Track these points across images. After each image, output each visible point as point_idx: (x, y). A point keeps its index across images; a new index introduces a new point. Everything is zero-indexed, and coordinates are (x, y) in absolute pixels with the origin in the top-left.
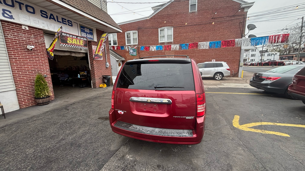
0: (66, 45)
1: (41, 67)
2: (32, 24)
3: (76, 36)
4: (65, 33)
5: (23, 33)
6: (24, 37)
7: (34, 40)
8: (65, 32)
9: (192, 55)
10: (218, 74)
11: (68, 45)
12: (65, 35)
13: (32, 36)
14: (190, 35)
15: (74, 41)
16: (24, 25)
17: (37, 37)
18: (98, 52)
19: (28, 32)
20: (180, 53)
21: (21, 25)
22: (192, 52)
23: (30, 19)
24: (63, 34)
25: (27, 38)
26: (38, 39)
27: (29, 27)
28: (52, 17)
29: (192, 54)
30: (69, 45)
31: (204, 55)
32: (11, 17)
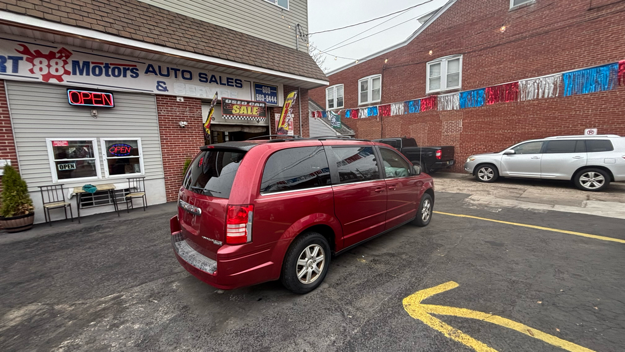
0: (230, 116)
1: (194, 150)
2: (187, 94)
3: (246, 101)
4: (229, 99)
5: (177, 107)
6: (178, 112)
7: (189, 115)
8: (230, 97)
9: (515, 117)
10: (589, 173)
11: (233, 116)
12: (230, 102)
13: (188, 109)
14: (511, 68)
15: (243, 110)
16: (179, 96)
17: (192, 110)
18: (283, 124)
19: (183, 105)
20: (479, 115)
21: (176, 97)
22: (514, 110)
23: (185, 88)
24: (227, 101)
25: (182, 112)
26: (194, 112)
27: (184, 97)
28: (213, 80)
29: (514, 115)
30: (235, 116)
31: (555, 118)
32: (165, 89)
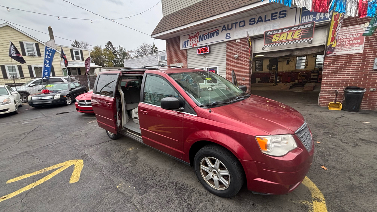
0: (270, 45)
2: (241, 36)
3: (288, 28)
4: (271, 31)
5: (236, 46)
6: (236, 49)
7: (242, 49)
8: (272, 29)
11: (273, 44)
12: (271, 33)
13: (242, 46)
15: (284, 37)
16: (237, 39)
17: (244, 46)
19: (239, 44)
21: (235, 40)
23: (240, 33)
24: (268, 34)
25: (238, 48)
26: (245, 47)
27: (240, 39)
28: (260, 20)
30: (274, 44)
32: (230, 37)
